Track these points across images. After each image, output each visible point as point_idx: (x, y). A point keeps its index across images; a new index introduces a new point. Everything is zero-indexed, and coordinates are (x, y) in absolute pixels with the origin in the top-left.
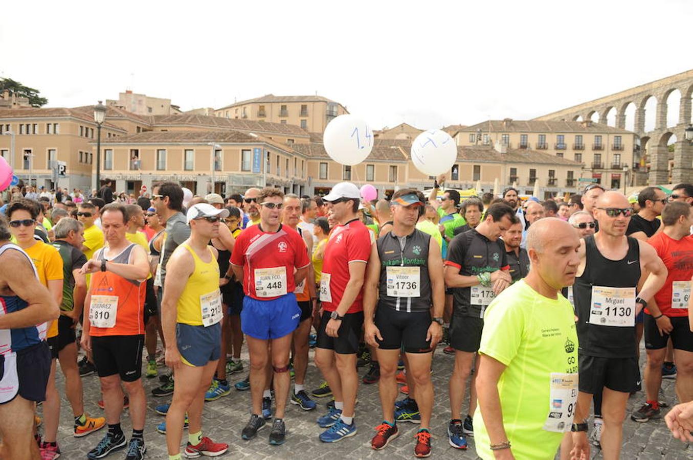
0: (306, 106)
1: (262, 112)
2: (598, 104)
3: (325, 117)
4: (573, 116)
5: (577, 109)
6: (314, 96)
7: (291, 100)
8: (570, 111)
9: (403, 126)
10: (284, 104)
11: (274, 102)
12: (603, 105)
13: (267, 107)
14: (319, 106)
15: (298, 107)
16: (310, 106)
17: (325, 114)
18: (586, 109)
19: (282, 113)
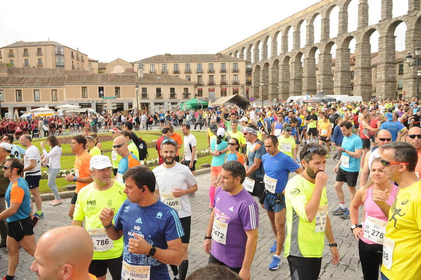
0: (40, 48)
1: (11, 54)
3: (54, 56)
6: (47, 42)
7: (31, 45)
8: (233, 48)
9: (117, 60)
10: (25, 47)
11: (19, 47)
13: (15, 50)
14: (50, 48)
15: (35, 49)
16: (43, 48)
17: (54, 53)
19: (25, 54)
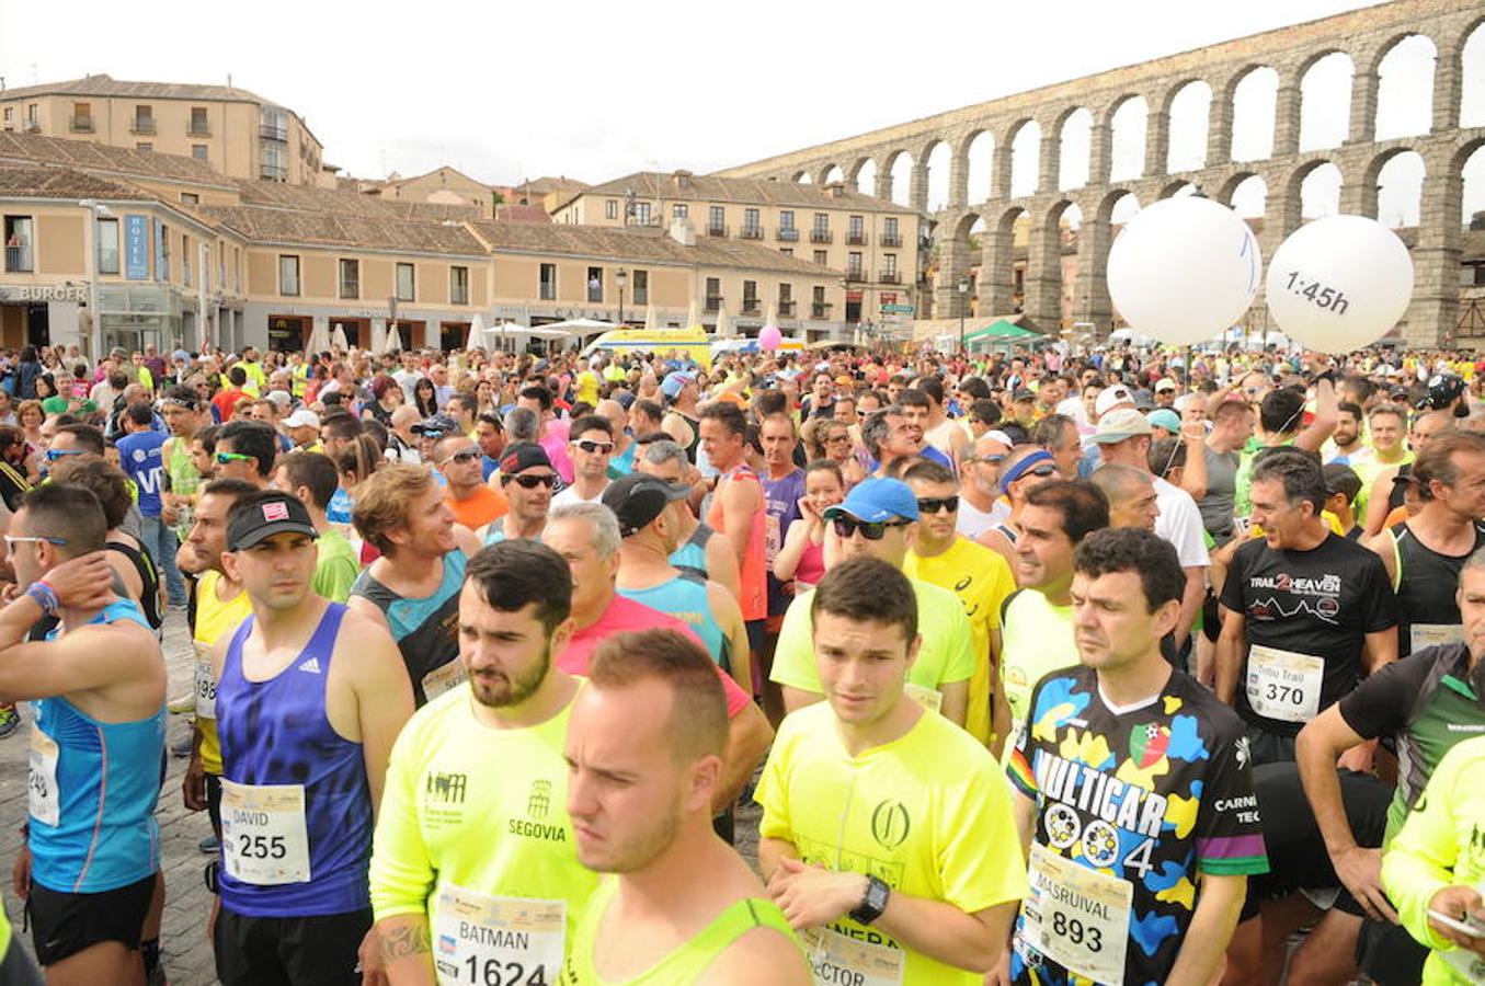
0: (205, 110)
1: (82, 120)
2: (841, 150)
3: (256, 142)
4: (793, 172)
5: (800, 158)
6: (223, 88)
7: (162, 93)
8: (786, 162)
9: (442, 172)
10: (144, 102)
11: (112, 96)
12: (850, 152)
13: (98, 109)
14: (241, 116)
15: (184, 112)
16: (214, 112)
17: (255, 133)
18: (819, 159)
19: (138, 125)
